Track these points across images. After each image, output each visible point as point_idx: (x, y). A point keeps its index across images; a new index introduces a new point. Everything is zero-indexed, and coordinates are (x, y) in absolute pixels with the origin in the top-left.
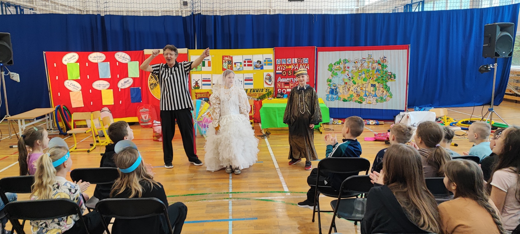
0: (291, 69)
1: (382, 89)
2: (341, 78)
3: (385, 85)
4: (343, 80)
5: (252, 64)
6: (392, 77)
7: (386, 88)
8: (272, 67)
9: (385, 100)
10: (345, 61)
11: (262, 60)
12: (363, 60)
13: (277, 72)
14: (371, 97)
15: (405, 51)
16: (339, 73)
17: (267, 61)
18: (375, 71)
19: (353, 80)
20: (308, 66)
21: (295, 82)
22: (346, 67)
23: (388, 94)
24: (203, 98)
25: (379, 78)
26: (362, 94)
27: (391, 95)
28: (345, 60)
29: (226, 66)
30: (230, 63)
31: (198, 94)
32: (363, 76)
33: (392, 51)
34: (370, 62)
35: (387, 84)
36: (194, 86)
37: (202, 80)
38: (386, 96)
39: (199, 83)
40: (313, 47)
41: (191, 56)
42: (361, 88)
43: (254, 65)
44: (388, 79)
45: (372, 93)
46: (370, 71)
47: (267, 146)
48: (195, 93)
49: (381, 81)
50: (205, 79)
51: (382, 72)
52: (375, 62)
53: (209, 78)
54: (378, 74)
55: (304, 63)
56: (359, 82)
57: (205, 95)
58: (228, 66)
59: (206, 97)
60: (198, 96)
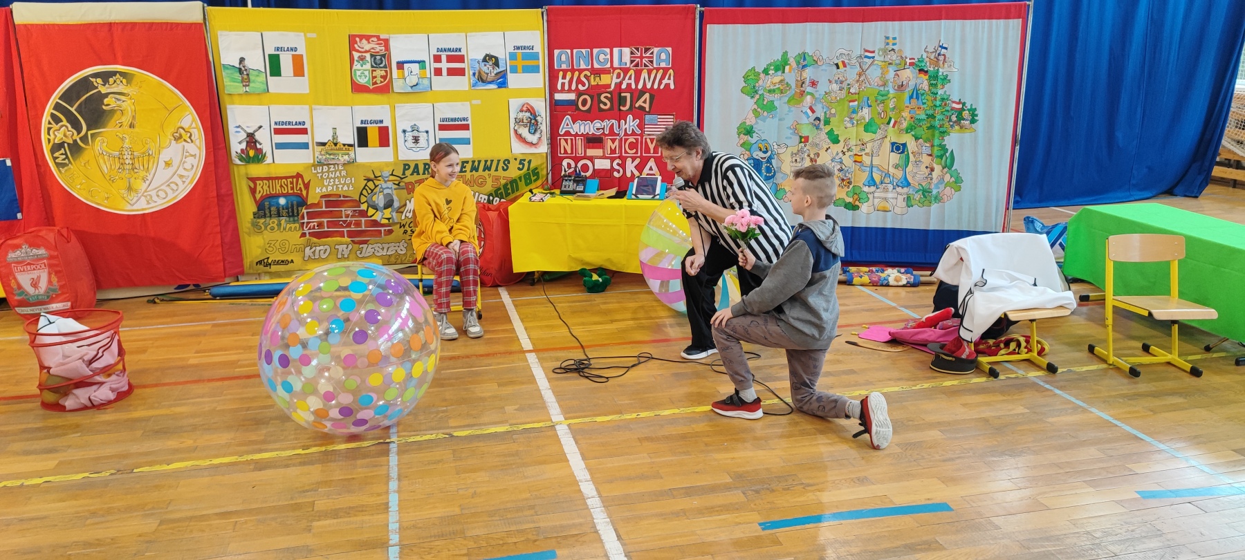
0: (609, 86)
1: (926, 160)
2: (789, 121)
3: (940, 145)
4: (795, 130)
5: (464, 69)
6: (963, 116)
7: (941, 157)
8: (539, 80)
9: (936, 198)
10: (804, 61)
11: (501, 54)
12: (866, 57)
13: (558, 96)
14: (890, 187)
15: (1015, 24)
16: (779, 101)
17: (519, 57)
18: (906, 95)
19: (828, 129)
20: (669, 79)
21: (626, 134)
22: (807, 82)
23: (947, 178)
24: (278, 196)
25: (919, 120)
26: (861, 178)
27: (957, 182)
28: (804, 56)
29: (366, 73)
30: (378, 62)
31: (258, 182)
32: (865, 113)
33: (970, 24)
34: (890, 64)
35: (944, 143)
36: (242, 150)
37: (275, 129)
38: (942, 184)
39: (261, 142)
40: (689, 7)
41: (221, 35)
42: (856, 155)
43: (471, 73)
44: (951, 123)
45: (892, 174)
46: (889, 96)
47: (552, 424)
48: (248, 178)
49: (927, 131)
50: (283, 123)
51: (929, 98)
52: (908, 64)
53: (301, 120)
54: (917, 109)
55: (655, 66)
56: (847, 136)
57: (289, 186)
58: (372, 73)
59: (292, 192)
60: (260, 192)
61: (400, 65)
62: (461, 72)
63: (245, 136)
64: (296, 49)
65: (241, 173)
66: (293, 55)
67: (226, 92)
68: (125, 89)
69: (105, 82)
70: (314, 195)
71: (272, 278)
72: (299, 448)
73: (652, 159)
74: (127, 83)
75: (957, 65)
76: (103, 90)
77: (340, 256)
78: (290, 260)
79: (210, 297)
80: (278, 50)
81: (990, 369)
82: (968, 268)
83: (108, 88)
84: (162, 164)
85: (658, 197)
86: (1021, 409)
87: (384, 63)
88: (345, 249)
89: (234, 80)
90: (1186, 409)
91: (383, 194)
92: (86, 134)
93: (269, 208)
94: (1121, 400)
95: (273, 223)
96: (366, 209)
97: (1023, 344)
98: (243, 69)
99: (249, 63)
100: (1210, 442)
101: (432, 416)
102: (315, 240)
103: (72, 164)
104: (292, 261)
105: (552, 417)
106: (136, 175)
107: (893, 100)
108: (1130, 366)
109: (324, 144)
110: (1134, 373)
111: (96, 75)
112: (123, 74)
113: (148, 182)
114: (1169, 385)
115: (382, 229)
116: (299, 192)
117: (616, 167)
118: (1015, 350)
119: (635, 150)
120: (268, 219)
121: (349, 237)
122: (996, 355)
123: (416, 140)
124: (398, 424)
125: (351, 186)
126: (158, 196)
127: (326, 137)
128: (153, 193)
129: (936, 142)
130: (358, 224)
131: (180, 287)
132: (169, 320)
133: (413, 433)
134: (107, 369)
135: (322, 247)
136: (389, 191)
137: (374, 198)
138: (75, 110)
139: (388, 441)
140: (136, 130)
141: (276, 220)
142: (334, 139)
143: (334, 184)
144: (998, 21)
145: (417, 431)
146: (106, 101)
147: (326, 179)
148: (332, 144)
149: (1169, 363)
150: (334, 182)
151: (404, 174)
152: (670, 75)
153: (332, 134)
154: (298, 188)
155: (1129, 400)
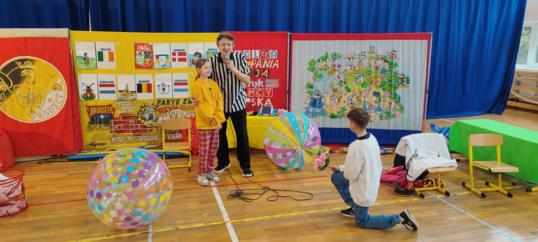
1: (388, 99)
2: (329, 82)
4: (331, 86)
5: (186, 58)
6: (404, 81)
7: (395, 98)
9: (393, 116)
10: (335, 56)
12: (362, 55)
14: (373, 111)
15: (425, 42)
16: (324, 74)
17: (210, 53)
18: (379, 72)
19: (345, 86)
20: (276, 64)
21: (257, 87)
22: (336, 66)
23: (397, 107)
24: (100, 114)
25: (385, 82)
27: (402, 109)
28: (335, 54)
29: (142, 60)
30: (148, 55)
31: (91, 108)
32: (362, 79)
33: (406, 42)
34: (372, 58)
35: (396, 92)
36: (84, 94)
37: (100, 84)
38: (395, 110)
39: (93, 90)
40: (285, 33)
41: (76, 43)
42: (358, 97)
43: (189, 61)
44: (399, 84)
45: (373, 105)
46: (372, 72)
47: (224, 223)
48: (87, 106)
49: (388, 87)
50: (104, 82)
51: (389, 73)
52: (380, 58)
53: (112, 81)
54: (384, 77)
55: (270, 58)
56: (354, 89)
57: (106, 110)
58: (145, 60)
59: (107, 112)
60: (92, 112)
61: (157, 57)
62: (184, 60)
63: (85, 87)
64: (110, 49)
65: (84, 104)
66: (109, 52)
67: (78, 68)
68: (31, 67)
69: (22, 64)
70: (117, 114)
71: (96, 151)
72: (105, 236)
73: (269, 98)
74: (32, 64)
75: (401, 59)
76: (21, 67)
77: (128, 141)
78: (105, 143)
79: (67, 160)
80: (102, 50)
81: (421, 194)
82: (409, 149)
83: (23, 66)
84: (47, 100)
85: (271, 115)
86: (435, 214)
87: (150, 56)
88: (130, 138)
89: (81, 63)
90: (508, 213)
91: (149, 114)
92: (13, 86)
93: (96, 120)
94: (479, 209)
95: (98, 126)
96: (140, 120)
97: (434, 182)
98: (86, 58)
99: (89, 56)
100: (520, 229)
101: (169, 219)
102: (117, 134)
103: (5, 100)
104: (106, 144)
105: (224, 219)
106: (35, 105)
107: (374, 74)
108: (481, 193)
109: (122, 91)
110: (483, 196)
111: (18, 61)
112: (31, 60)
113: (40, 109)
114: (498, 201)
115: (148, 129)
116: (110, 112)
117: (253, 102)
118: (430, 185)
119: (261, 94)
120: (95, 125)
121: (132, 132)
122: (422, 187)
123: (164, 89)
124: (153, 223)
125: (134, 110)
126: (45, 115)
127: (123, 88)
128: (42, 114)
129: (393, 92)
130: (137, 127)
131: (53, 156)
132: (47, 172)
133: (159, 228)
134: (16, 197)
135: (120, 137)
136: (151, 112)
137: (144, 115)
138: (8, 76)
139: (148, 231)
140: (36, 85)
141: (99, 125)
142: (127, 89)
143: (126, 109)
144: (418, 40)
145: (162, 226)
146: (22, 72)
147: (123, 107)
148: (126, 91)
149: (498, 191)
150: (126, 108)
151: (158, 104)
152: (277, 62)
153: (126, 87)
154: (110, 111)
155: (482, 208)
